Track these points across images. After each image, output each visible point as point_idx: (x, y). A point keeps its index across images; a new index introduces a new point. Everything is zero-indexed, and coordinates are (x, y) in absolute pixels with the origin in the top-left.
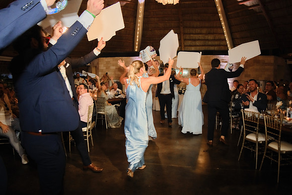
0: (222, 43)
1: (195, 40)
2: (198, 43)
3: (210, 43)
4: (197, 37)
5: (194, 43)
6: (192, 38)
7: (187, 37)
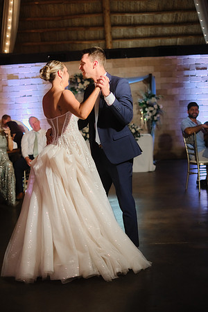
0: (191, 29)
1: (134, 25)
2: (140, 31)
3: (166, 30)
4: (138, 18)
5: (131, 32)
6: (128, 22)
7: (118, 18)
